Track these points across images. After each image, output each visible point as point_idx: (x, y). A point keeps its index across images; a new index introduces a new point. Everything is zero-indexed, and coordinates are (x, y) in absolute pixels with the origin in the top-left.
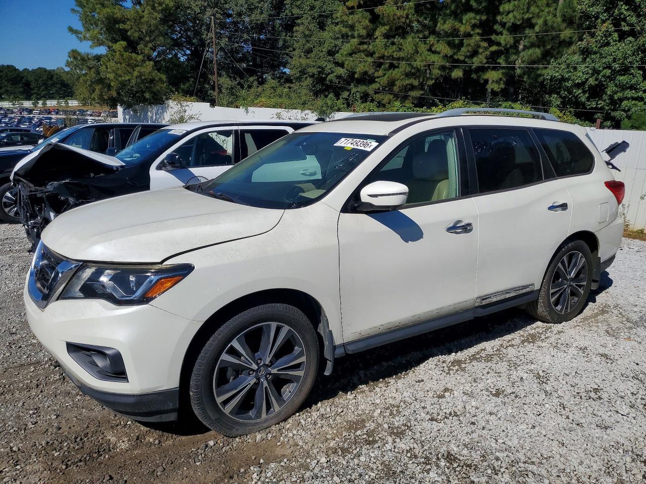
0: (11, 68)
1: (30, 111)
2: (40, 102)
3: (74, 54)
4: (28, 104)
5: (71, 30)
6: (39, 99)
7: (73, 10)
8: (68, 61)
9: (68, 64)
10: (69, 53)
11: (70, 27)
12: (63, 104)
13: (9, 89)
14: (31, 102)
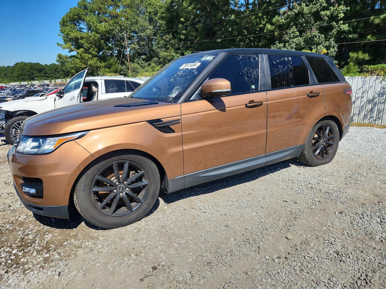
0: (38, 64)
1: (48, 85)
2: (53, 80)
3: (60, 56)
4: (47, 82)
5: (58, 44)
6: (52, 79)
7: (59, 35)
8: (57, 59)
9: (57, 61)
10: (57, 55)
11: (58, 43)
12: (64, 81)
13: (37, 75)
14: (49, 81)
